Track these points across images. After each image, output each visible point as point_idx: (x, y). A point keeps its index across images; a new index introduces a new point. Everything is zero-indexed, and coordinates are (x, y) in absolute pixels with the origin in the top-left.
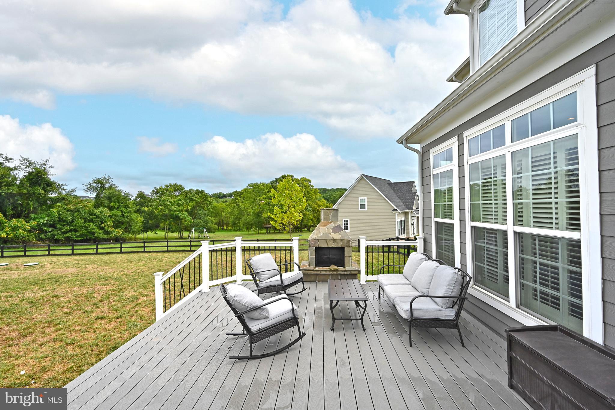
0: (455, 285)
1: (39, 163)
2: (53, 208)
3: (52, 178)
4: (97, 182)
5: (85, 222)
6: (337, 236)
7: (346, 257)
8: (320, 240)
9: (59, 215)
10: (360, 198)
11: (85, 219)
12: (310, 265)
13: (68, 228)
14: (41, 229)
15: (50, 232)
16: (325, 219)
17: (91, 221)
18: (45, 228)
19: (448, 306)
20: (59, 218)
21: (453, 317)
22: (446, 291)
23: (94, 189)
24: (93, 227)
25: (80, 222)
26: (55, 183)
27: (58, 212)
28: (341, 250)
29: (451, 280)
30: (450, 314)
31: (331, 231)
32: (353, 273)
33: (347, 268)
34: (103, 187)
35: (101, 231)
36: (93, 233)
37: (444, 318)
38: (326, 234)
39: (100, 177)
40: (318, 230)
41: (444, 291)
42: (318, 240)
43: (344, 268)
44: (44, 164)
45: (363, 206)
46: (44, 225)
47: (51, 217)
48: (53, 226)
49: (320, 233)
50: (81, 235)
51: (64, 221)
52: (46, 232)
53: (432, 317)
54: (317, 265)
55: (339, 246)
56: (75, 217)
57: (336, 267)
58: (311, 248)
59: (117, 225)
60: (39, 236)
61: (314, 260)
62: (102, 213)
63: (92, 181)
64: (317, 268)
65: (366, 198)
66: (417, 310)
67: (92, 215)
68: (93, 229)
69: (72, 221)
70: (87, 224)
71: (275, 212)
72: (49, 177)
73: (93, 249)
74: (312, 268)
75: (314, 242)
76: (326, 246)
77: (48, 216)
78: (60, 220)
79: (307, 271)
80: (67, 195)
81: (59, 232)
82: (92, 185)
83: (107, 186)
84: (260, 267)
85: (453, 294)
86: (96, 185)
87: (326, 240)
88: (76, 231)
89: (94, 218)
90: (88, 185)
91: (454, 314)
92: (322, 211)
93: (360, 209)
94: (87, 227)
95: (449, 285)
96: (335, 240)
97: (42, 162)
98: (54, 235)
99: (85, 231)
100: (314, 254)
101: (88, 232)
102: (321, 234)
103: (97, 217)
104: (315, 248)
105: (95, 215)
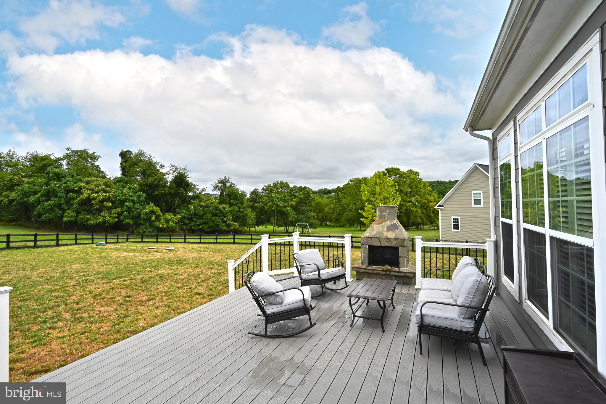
0: (476, 294)
1: (182, 169)
2: (190, 205)
3: (190, 180)
4: (221, 182)
5: (212, 216)
6: (391, 235)
7: (401, 257)
8: (372, 239)
9: (195, 210)
10: (473, 192)
11: (212, 213)
12: (362, 263)
13: (201, 221)
14: (183, 222)
15: (189, 224)
16: (381, 217)
17: (216, 215)
18: (185, 221)
19: (466, 316)
20: (195, 212)
21: (471, 330)
22: (465, 300)
23: (219, 188)
24: (218, 220)
25: (208, 216)
26: (192, 184)
27: (194, 207)
28: (396, 249)
29: (471, 288)
30: (468, 325)
31: (386, 229)
32: (407, 274)
33: (402, 270)
34: (225, 186)
35: (224, 224)
36: (218, 226)
37: (459, 329)
38: (380, 233)
39: (223, 178)
40: (372, 228)
41: (463, 299)
42: (371, 238)
43: (399, 269)
44: (185, 169)
45: (477, 202)
46: (185, 218)
47: (189, 212)
48: (190, 219)
49: (373, 231)
50: (209, 227)
51: (198, 215)
52: (186, 224)
53: (445, 326)
54: (370, 264)
55: (393, 245)
56: (206, 212)
57: (389, 267)
58: (363, 246)
59: (234, 220)
60: (182, 227)
61: (367, 258)
62: (224, 209)
63: (217, 181)
64: (369, 267)
65: (481, 192)
66: (428, 316)
67: (217, 210)
68: (219, 222)
69: (203, 216)
70: (214, 218)
71: (366, 208)
72: (188, 179)
73: (214, 239)
74: (364, 266)
75: (367, 240)
76: (379, 244)
77: (187, 211)
78: (196, 214)
79: (359, 269)
80: (200, 193)
81: (195, 224)
82: (217, 184)
83: (228, 185)
84: (304, 261)
85: (473, 304)
86: (220, 185)
87: (379, 238)
88: (206, 223)
89: (219, 213)
90: (214, 185)
91: (472, 326)
92: (378, 208)
93: (474, 204)
94: (214, 221)
95: (468, 294)
96: (388, 239)
97: (184, 167)
98: (191, 226)
99: (212, 224)
100: (367, 252)
101: (215, 225)
102: (375, 233)
103: (221, 212)
104: (367, 246)
105: (219, 210)
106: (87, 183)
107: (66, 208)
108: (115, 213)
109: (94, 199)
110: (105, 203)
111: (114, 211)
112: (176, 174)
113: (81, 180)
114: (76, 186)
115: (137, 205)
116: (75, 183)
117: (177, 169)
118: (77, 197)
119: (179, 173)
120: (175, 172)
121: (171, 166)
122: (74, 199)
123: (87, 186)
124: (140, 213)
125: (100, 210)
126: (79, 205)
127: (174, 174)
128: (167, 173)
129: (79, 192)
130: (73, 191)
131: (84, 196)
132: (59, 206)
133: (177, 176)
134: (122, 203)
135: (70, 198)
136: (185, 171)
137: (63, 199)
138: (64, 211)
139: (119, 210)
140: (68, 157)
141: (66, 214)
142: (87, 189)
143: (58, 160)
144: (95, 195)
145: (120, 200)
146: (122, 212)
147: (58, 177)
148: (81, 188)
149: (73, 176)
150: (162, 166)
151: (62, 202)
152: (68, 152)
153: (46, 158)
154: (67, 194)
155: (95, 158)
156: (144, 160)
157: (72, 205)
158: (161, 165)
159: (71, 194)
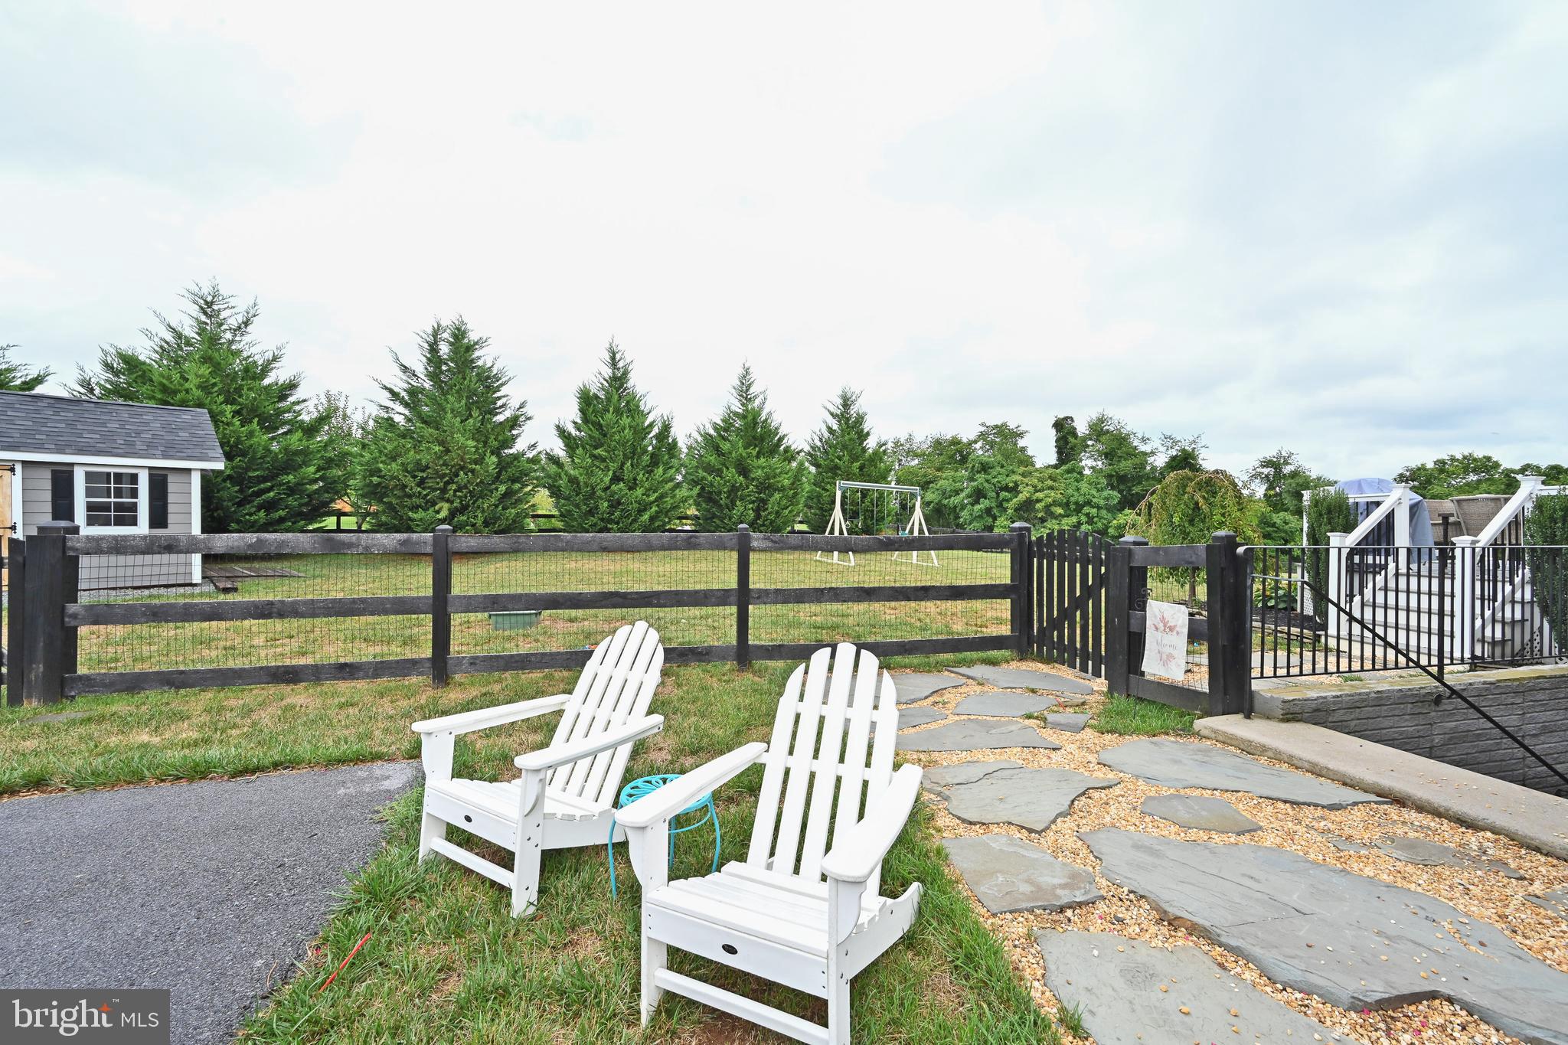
106: (1023, 475)
107: (998, 514)
108: (1067, 524)
109: (1038, 501)
110: (1053, 509)
111: (1065, 521)
112: (1174, 453)
113: (1014, 472)
114: (1010, 481)
115: (1104, 513)
116: (1007, 476)
117: (1176, 442)
118: (1011, 499)
119: (1184, 450)
120: (1172, 448)
121: (1163, 437)
122: (1008, 501)
123: (1026, 480)
124: (1107, 527)
125: (1043, 520)
126: (1016, 510)
127: (1170, 452)
128: (1153, 453)
129: (1014, 490)
130: (1006, 488)
131: (1022, 497)
132: (988, 511)
133: (1177, 456)
134: (1079, 507)
135: (1003, 500)
136: (1193, 446)
137: (993, 500)
138: (995, 518)
139: (1074, 519)
140: (982, 436)
141: (998, 523)
142: (1027, 485)
143: (970, 443)
144: (1040, 495)
145: (1076, 503)
146: (1079, 524)
147: (985, 468)
148: (1016, 485)
149: (1002, 467)
150: (1144, 440)
151: (993, 505)
152: (983, 429)
153: (955, 442)
154: (998, 494)
155: (1021, 435)
156: (1108, 431)
157: (1005, 510)
158: (1143, 437)
159: (1004, 494)
